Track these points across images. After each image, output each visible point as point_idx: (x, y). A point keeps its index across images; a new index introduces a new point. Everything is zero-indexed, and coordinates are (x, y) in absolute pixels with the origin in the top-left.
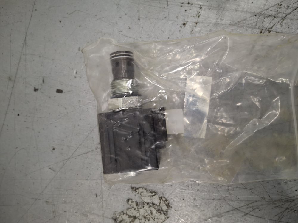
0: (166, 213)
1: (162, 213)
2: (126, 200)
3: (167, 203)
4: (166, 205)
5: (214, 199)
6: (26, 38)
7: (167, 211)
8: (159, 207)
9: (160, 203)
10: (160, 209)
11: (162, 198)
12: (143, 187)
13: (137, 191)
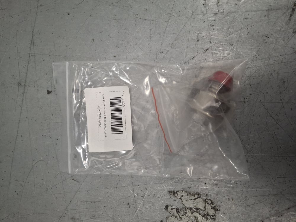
0: (213, 218)
1: (209, 218)
2: (164, 207)
3: (213, 206)
4: (213, 208)
5: (269, 195)
6: (33, 37)
7: (214, 216)
8: (204, 212)
9: (206, 206)
10: (206, 213)
11: (207, 200)
12: (182, 190)
13: (176, 195)
